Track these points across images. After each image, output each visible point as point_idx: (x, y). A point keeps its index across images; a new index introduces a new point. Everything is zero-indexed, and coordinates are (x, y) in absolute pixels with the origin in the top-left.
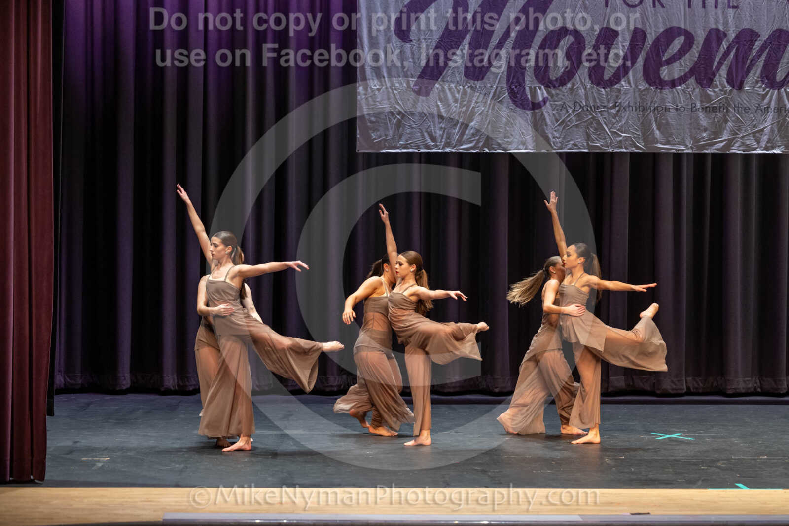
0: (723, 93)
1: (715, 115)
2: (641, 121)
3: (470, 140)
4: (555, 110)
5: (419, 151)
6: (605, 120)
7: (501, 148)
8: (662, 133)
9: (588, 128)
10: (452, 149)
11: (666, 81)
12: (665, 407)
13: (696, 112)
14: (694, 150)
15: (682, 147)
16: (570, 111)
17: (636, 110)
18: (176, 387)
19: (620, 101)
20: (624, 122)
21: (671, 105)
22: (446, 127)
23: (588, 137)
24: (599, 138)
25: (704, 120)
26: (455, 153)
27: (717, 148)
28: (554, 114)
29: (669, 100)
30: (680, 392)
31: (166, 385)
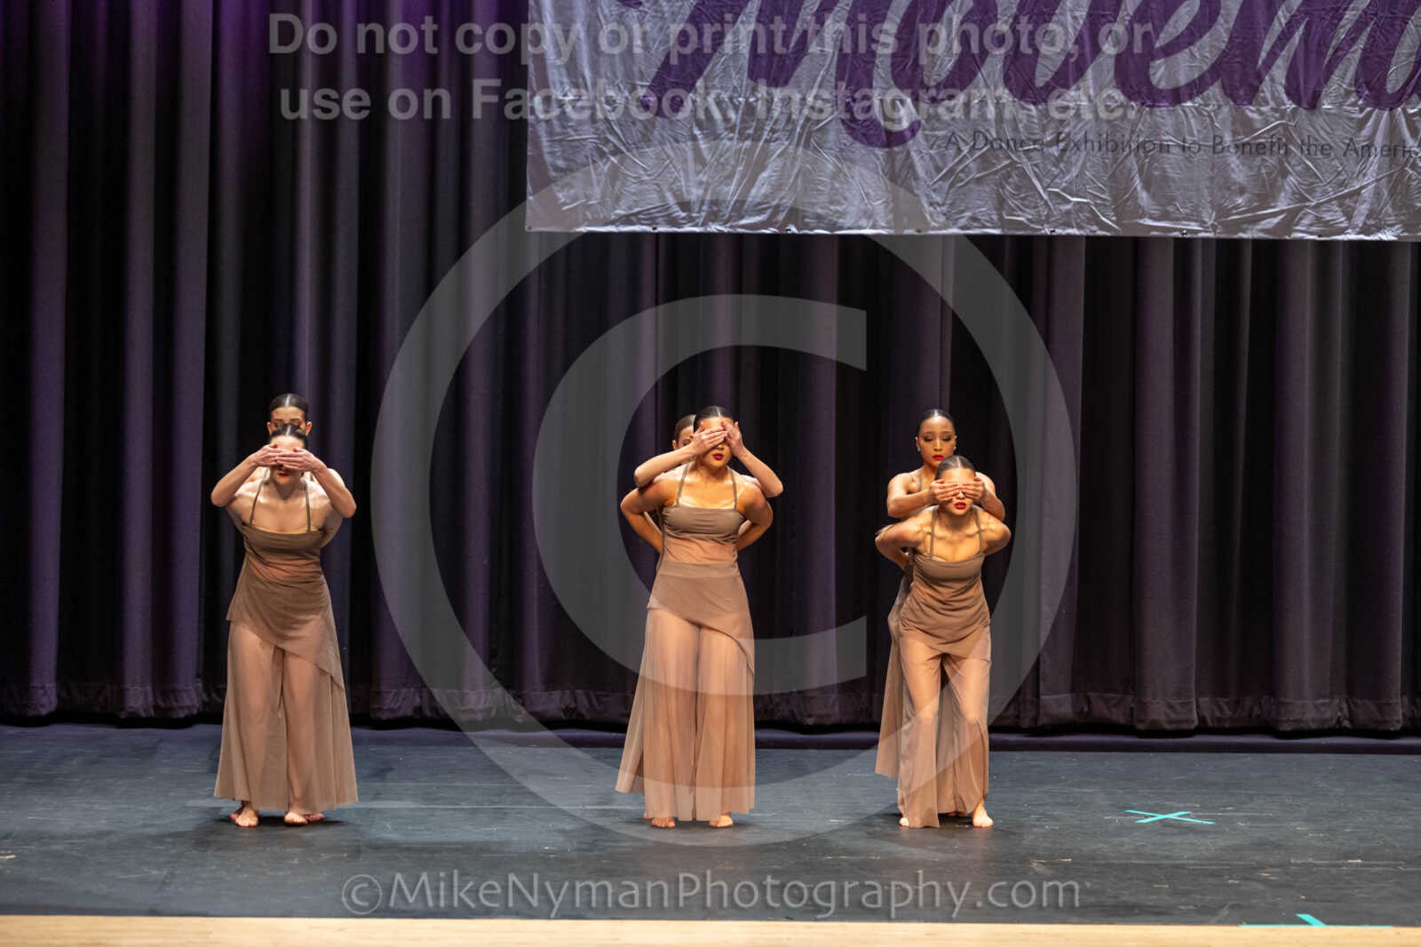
0: (1277, 115)
1: (1263, 160)
2: (1110, 173)
3: (760, 207)
4: (935, 147)
5: (655, 229)
6: (1037, 170)
7: (822, 225)
8: (1153, 196)
9: (1003, 188)
10: (721, 225)
11: (1161, 91)
12: (1155, 759)
13: (1221, 155)
14: (1218, 231)
15: (1194, 226)
16: (965, 150)
17: (1100, 149)
18: (152, 713)
19: (1067, 130)
20: (1074, 174)
21: (1173, 139)
22: (711, 181)
23: (1001, 203)
24: (1022, 205)
25: (1238, 170)
26: (729, 234)
27: (1264, 227)
28: (931, 157)
29: (1167, 129)
30: (1185, 726)
31: (131, 707)
